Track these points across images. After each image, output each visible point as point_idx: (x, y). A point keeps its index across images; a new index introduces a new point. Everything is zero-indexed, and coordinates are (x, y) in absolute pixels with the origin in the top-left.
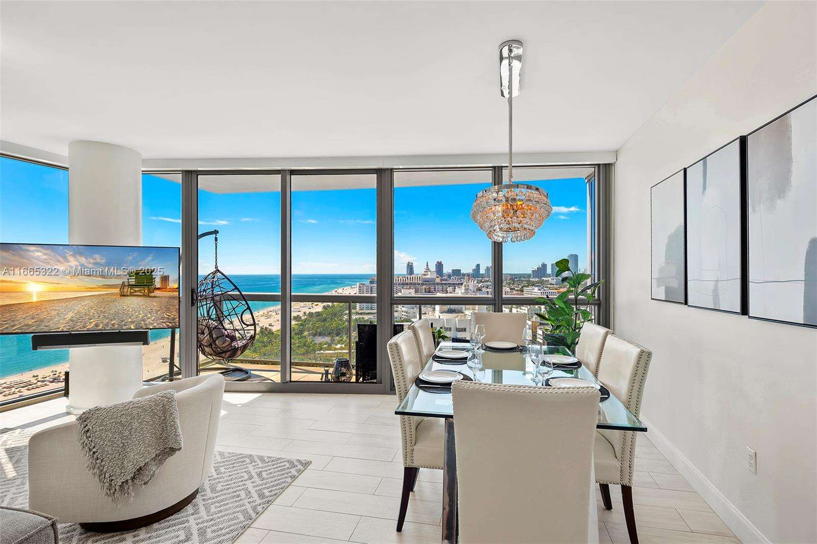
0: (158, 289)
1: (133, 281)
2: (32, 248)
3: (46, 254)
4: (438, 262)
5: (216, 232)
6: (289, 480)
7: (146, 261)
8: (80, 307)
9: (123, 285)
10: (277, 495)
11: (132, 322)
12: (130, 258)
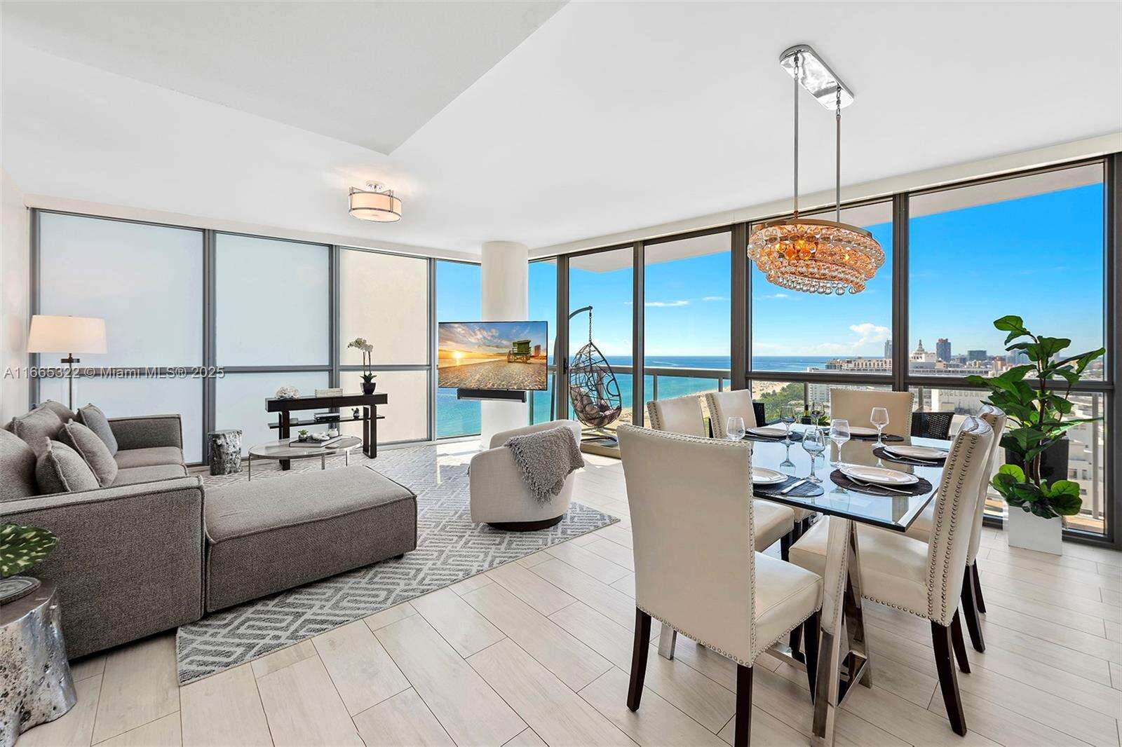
0: (533, 357)
1: (516, 350)
2: (456, 325)
3: (463, 330)
4: (941, 340)
5: (590, 308)
6: (592, 528)
7: (525, 333)
8: (483, 370)
9: (510, 354)
10: (575, 536)
11: (515, 384)
12: (514, 331)
